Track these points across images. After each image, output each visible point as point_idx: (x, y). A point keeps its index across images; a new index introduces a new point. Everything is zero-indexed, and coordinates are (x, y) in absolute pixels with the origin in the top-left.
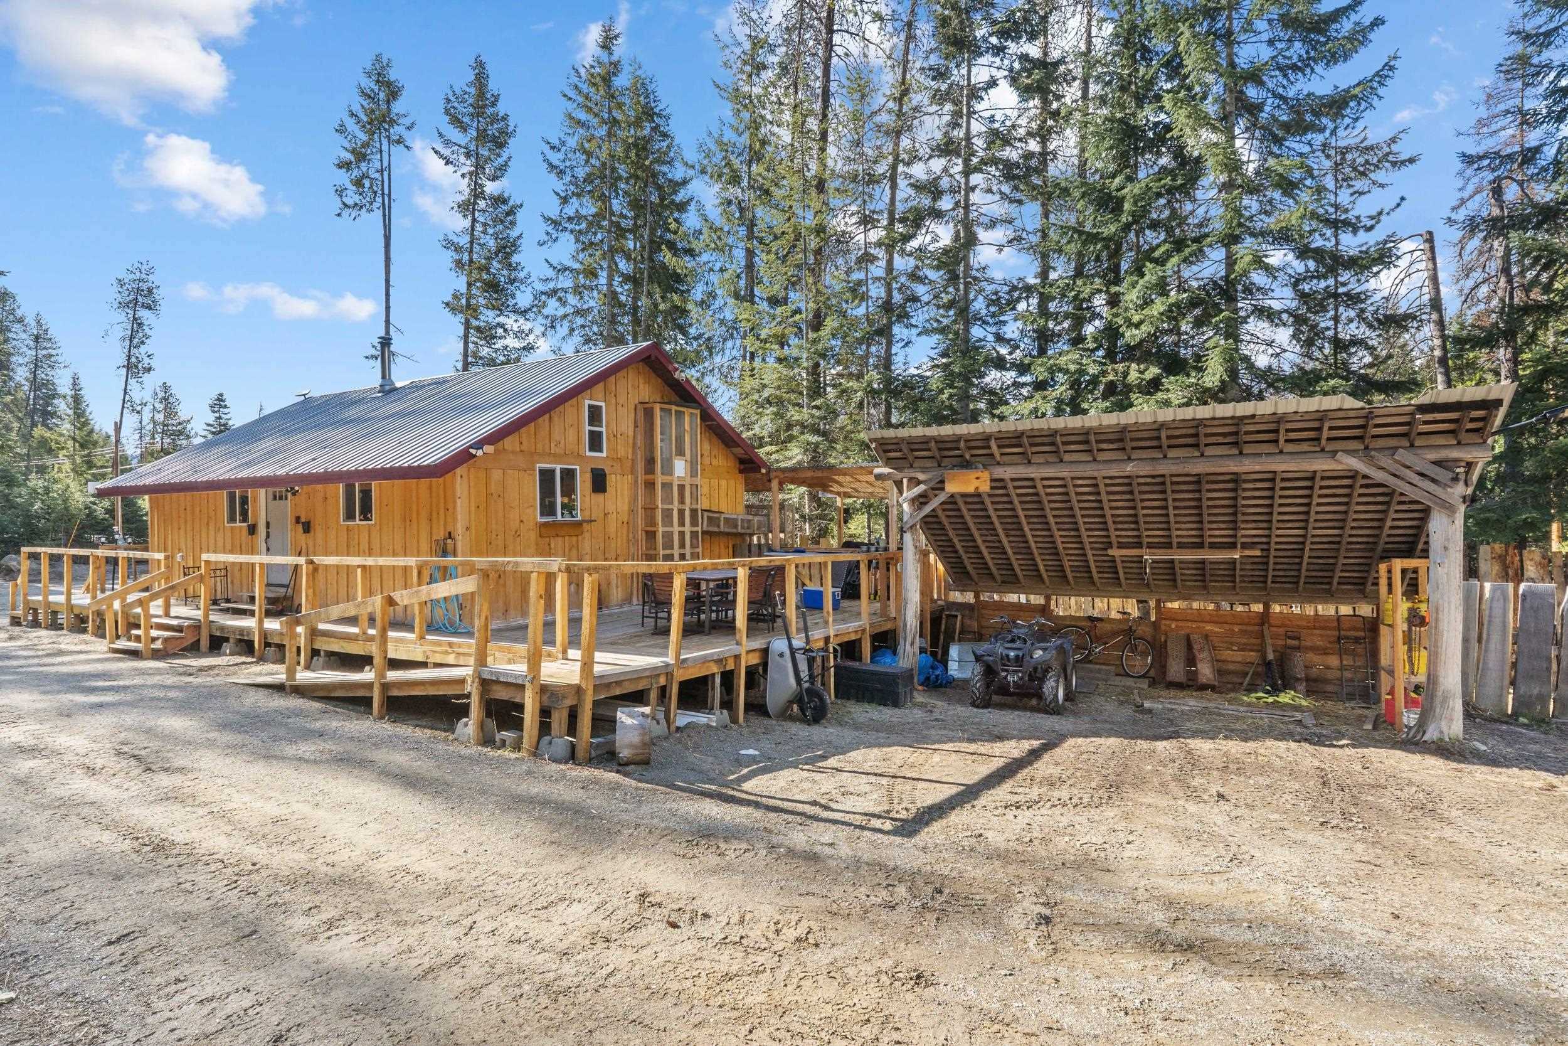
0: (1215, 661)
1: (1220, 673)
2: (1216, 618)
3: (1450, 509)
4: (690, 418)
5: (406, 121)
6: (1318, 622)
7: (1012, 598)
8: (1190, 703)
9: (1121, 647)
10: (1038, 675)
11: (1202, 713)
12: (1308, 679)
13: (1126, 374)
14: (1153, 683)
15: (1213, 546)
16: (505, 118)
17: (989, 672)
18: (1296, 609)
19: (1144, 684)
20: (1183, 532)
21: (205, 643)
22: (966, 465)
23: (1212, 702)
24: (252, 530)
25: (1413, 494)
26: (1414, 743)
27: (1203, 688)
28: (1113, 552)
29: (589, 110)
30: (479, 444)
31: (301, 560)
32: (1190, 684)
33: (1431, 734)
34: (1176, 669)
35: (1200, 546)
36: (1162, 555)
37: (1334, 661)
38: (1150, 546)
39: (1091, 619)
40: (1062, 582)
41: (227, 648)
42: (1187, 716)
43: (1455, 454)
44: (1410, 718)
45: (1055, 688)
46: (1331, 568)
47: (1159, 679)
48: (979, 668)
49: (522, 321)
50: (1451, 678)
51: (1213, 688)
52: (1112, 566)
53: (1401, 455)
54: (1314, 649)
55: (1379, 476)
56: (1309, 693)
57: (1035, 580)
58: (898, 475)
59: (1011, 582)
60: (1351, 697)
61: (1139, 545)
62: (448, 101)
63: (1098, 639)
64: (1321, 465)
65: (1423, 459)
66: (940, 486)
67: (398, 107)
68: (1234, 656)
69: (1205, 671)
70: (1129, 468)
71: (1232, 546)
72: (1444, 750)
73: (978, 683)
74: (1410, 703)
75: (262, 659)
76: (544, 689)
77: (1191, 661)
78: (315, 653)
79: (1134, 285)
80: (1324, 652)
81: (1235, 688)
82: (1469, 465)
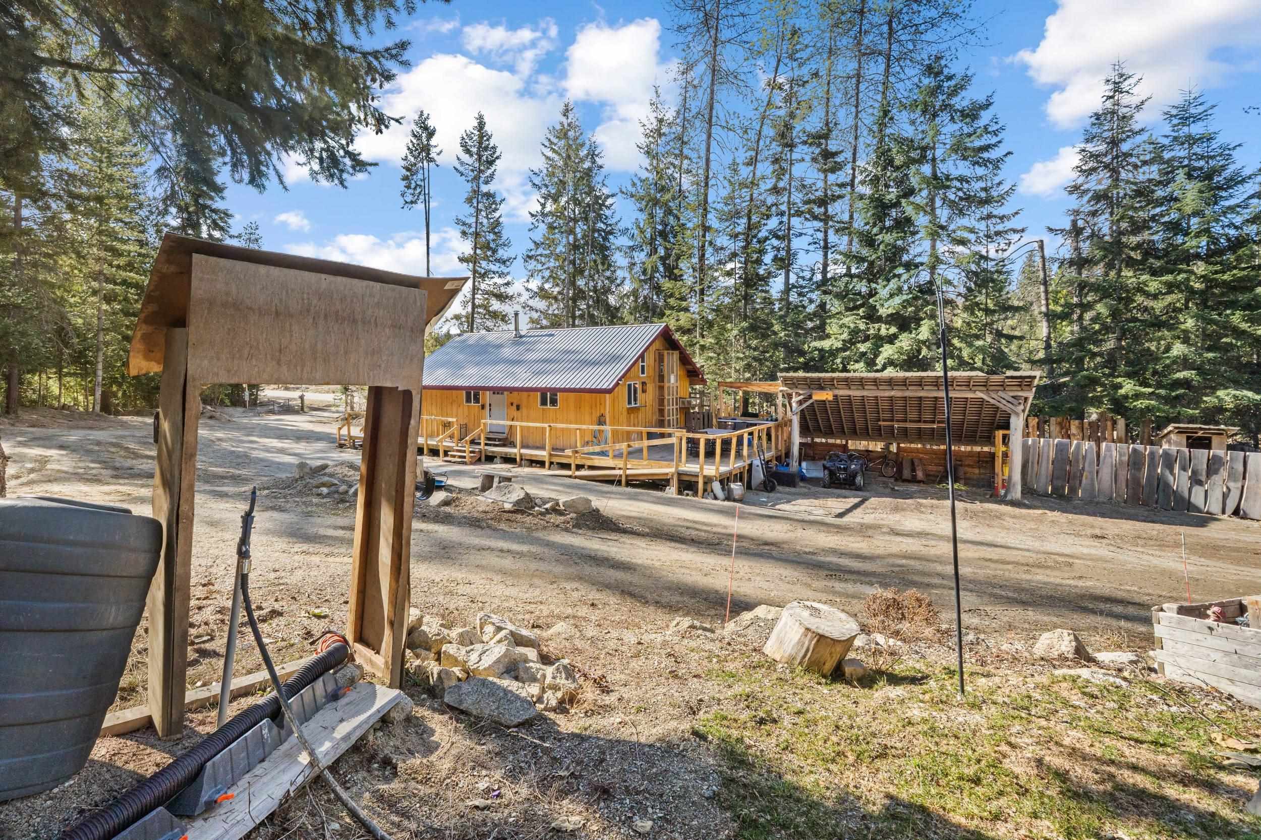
0: (924, 471)
1: (927, 475)
2: (926, 452)
3: (1017, 414)
4: (676, 355)
5: (437, 150)
6: (971, 454)
7: (831, 441)
8: (914, 488)
9: (881, 463)
10: (854, 475)
11: (920, 492)
12: (965, 479)
13: (879, 330)
14: (896, 480)
15: (925, 422)
16: (494, 148)
17: (832, 474)
18: (963, 448)
19: (892, 480)
20: (913, 415)
21: (483, 458)
22: (822, 388)
23: (922, 487)
24: (483, 407)
25: (1004, 408)
26: (1003, 501)
27: (919, 482)
28: (881, 423)
29: (554, 151)
30: (620, 379)
31: (546, 425)
32: (914, 480)
33: (1009, 498)
34: (907, 473)
35: (919, 421)
36: (902, 425)
37: (977, 471)
38: (898, 421)
39: (868, 451)
40: (855, 434)
41: (498, 460)
42: (915, 492)
43: (1020, 394)
44: (1002, 492)
45: (859, 480)
46: (976, 432)
47: (899, 478)
48: (826, 472)
49: (503, 267)
50: (1017, 477)
51: (923, 482)
52: (879, 429)
53: (1000, 393)
54: (969, 466)
55: (992, 401)
56: (965, 484)
57: (842, 433)
58: (790, 391)
59: (830, 433)
60: (983, 486)
61: (892, 420)
62: (463, 139)
63: (870, 460)
64: (970, 395)
65: (1008, 395)
66: (810, 397)
67: (433, 142)
68: (932, 468)
69: (920, 475)
70: (893, 393)
71: (933, 422)
72: (1014, 504)
73: (827, 478)
74: (1004, 487)
75: (520, 466)
76: (705, 477)
77: (913, 470)
78: (551, 463)
79: (885, 287)
80: (971, 466)
81: (934, 482)
82: (1026, 399)
